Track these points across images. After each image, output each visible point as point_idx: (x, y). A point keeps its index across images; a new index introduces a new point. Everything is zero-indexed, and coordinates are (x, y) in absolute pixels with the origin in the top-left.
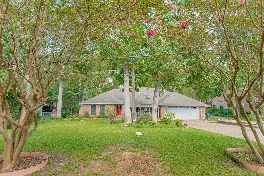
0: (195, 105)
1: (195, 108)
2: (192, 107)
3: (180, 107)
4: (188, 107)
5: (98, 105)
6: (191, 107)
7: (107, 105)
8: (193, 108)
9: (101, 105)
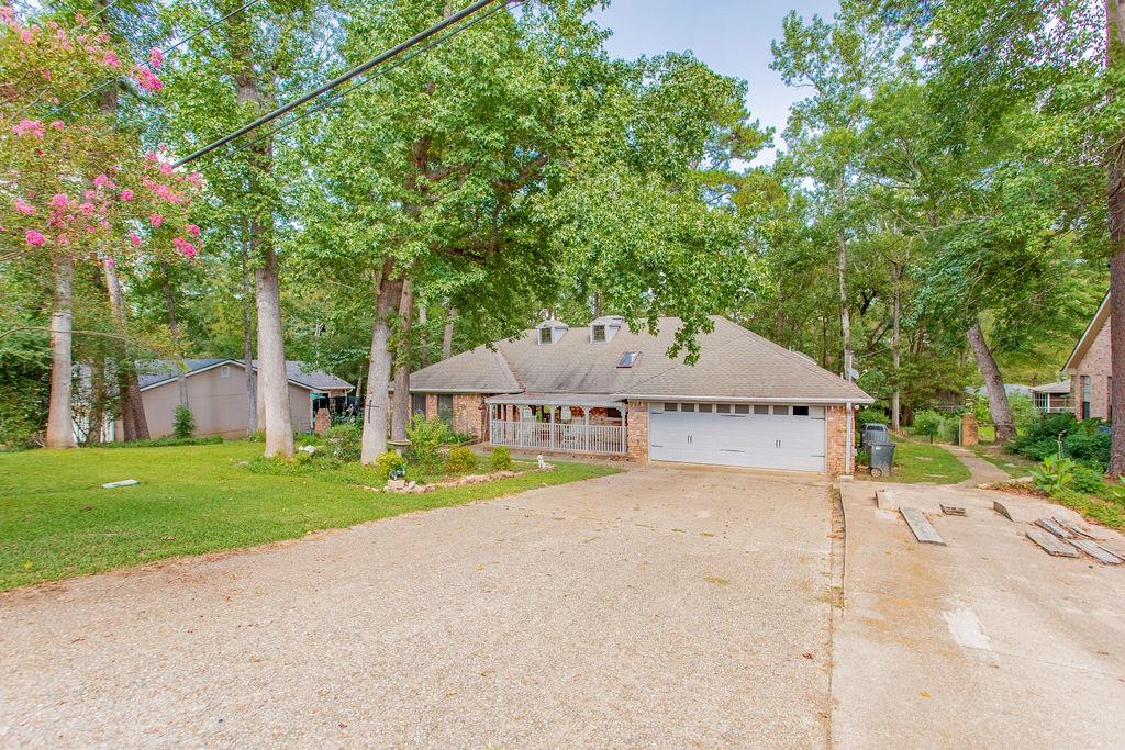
0: (800, 400)
1: (801, 411)
2: (787, 407)
3: (723, 407)
4: (761, 408)
5: (432, 394)
6: (780, 409)
7: (459, 394)
8: (791, 411)
9: (440, 395)
